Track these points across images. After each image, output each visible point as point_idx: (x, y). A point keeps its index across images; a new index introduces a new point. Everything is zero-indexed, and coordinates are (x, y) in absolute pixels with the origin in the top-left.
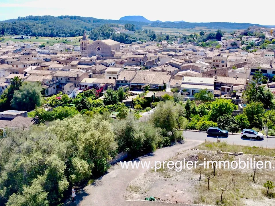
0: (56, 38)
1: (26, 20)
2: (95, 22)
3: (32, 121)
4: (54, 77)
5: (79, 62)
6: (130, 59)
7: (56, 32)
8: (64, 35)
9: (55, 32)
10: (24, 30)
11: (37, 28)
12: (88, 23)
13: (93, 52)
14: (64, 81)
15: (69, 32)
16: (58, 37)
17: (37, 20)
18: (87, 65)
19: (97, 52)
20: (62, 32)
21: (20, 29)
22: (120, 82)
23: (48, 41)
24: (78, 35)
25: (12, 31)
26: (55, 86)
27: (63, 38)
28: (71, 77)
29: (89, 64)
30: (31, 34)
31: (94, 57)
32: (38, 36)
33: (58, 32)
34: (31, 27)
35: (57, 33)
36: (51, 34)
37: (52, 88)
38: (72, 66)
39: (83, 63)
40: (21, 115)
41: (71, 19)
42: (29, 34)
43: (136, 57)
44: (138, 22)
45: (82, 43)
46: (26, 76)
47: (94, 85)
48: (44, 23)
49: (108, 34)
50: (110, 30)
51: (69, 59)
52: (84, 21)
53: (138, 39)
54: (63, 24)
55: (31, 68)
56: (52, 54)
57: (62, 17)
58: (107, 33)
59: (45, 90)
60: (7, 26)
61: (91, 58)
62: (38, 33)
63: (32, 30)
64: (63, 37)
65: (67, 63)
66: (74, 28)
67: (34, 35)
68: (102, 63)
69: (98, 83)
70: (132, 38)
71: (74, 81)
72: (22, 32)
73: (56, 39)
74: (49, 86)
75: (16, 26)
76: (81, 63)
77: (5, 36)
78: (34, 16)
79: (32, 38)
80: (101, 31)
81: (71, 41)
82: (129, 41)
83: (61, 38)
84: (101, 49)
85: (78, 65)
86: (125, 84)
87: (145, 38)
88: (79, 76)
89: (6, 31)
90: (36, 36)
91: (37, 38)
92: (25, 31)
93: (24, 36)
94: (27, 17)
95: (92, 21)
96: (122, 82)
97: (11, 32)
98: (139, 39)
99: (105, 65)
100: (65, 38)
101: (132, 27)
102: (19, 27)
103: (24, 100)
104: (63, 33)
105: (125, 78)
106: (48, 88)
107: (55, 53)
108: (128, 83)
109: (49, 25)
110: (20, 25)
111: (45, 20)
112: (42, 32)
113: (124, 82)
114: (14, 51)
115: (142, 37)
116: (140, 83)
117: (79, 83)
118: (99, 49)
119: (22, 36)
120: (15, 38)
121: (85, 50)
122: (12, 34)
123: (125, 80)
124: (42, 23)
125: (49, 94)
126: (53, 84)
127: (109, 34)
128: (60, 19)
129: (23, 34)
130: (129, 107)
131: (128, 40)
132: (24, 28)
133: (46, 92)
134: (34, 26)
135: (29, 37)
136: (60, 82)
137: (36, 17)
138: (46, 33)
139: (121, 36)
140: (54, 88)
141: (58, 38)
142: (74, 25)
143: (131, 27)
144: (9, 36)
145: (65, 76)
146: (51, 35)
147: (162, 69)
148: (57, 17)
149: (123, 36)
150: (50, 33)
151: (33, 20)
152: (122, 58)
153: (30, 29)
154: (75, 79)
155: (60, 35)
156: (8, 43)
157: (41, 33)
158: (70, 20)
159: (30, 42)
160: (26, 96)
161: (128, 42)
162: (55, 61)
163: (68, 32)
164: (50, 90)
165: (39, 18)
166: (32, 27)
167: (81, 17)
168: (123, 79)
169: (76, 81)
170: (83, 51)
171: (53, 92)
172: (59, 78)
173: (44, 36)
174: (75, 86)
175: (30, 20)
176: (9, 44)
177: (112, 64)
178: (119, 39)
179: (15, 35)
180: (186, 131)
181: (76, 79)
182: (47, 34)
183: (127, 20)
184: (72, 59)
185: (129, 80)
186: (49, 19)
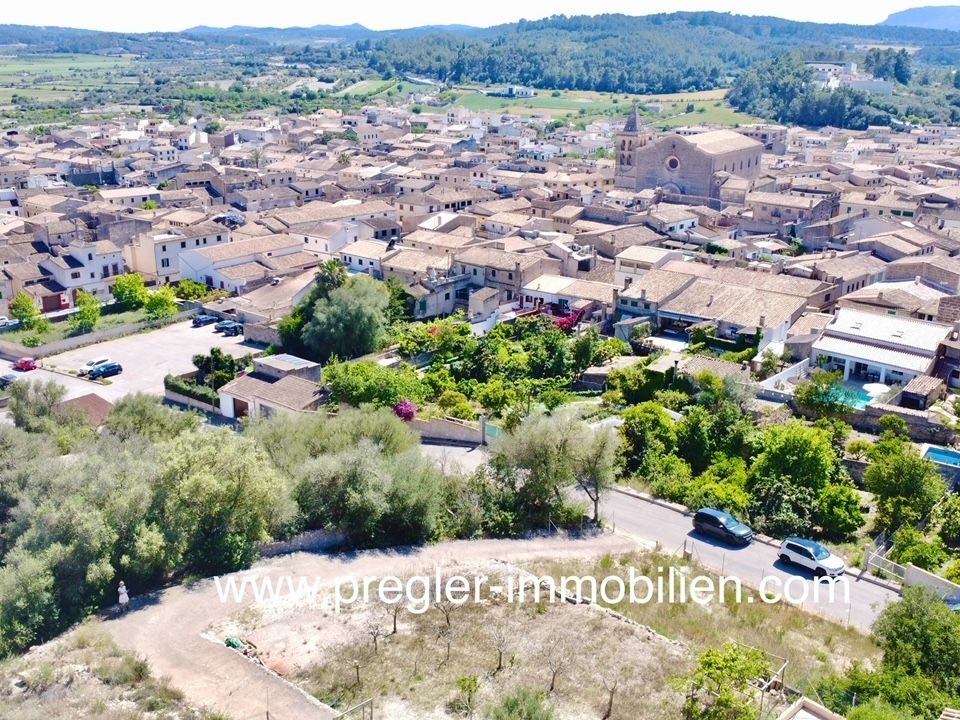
0: (615, 96)
1: (542, 28)
2: (778, 36)
3: (315, 393)
4: (455, 262)
5: (584, 211)
6: (764, 209)
7: (619, 74)
8: (644, 86)
9: (615, 77)
10: (519, 68)
11: (560, 62)
12: (749, 37)
13: (652, 172)
14: (479, 279)
15: (664, 75)
16: (623, 92)
17: (577, 28)
18: (607, 221)
19: (667, 174)
20: (638, 75)
21: (510, 62)
22: (629, 303)
23: (585, 108)
24: (691, 88)
25: (484, 70)
26: (451, 291)
27: (639, 97)
28: (499, 270)
29: (614, 219)
30: (539, 80)
31: (648, 194)
32: (561, 87)
33: (626, 76)
34: (542, 59)
35: (622, 79)
36: (601, 83)
37: (442, 295)
38: (558, 220)
39: (595, 215)
40: (300, 372)
41: (691, 23)
42: (534, 82)
43: (788, 204)
44: (952, 33)
45: (621, 143)
46: (392, 252)
47: (560, 301)
48: (595, 39)
49: (787, 90)
50: (802, 72)
51: (558, 196)
52: (737, 32)
53: (902, 111)
54: (654, 45)
55: (440, 218)
56: (531, 171)
57: (662, 18)
58: (786, 85)
59: (415, 301)
60: (474, 54)
61: (637, 195)
62: (563, 79)
63: (546, 67)
64: (641, 92)
65: (547, 211)
66: (690, 58)
67: (548, 84)
68: (649, 220)
69: (572, 297)
70: (878, 107)
71: (508, 281)
72: (515, 76)
73: (615, 102)
74: (432, 291)
75: (498, 53)
76: (590, 215)
77: (463, 87)
78: (568, 17)
79: (538, 96)
80: (769, 75)
81: (657, 109)
82: (864, 118)
83: (632, 97)
84: (679, 166)
85: (579, 221)
86: (642, 313)
87: (932, 108)
88: (522, 268)
89: (467, 68)
90: (554, 89)
91: (554, 95)
92: (522, 72)
93: (516, 88)
94: (545, 20)
95: (766, 31)
96: (634, 303)
97: (482, 74)
98: (904, 113)
99: (655, 230)
100: (643, 98)
101: (899, 61)
102: (506, 59)
103: (332, 330)
104: (640, 81)
105: (644, 292)
106: (426, 296)
107: (540, 169)
108: (652, 309)
109: (607, 48)
110: (511, 50)
111: (603, 29)
112: (575, 75)
113: (641, 304)
114: (453, 145)
115: (920, 105)
116: (689, 314)
117: (520, 288)
118: (673, 164)
119: (511, 87)
120: (489, 94)
121: (630, 167)
122: (482, 79)
123: (642, 299)
124: (587, 40)
125: (429, 313)
126: (444, 286)
127: (792, 90)
128: (653, 26)
129: (516, 79)
130: (596, 392)
131: (859, 114)
132: (523, 60)
133: (418, 307)
134: (554, 53)
135: (532, 91)
136: (470, 281)
137: (574, 18)
138: (586, 78)
139: (834, 99)
140: (447, 297)
141: (620, 97)
142: (692, 49)
143: (893, 61)
144: (474, 87)
145: (485, 264)
146: (603, 87)
147: (814, 268)
148: (641, 19)
149: (841, 101)
150: (599, 80)
151: (563, 28)
152: (747, 199)
153: (539, 64)
154: (510, 277)
155: (630, 85)
156: (453, 115)
157: (571, 78)
158: (686, 28)
159: (531, 107)
160: (339, 319)
161: (859, 122)
162: (522, 199)
163: (659, 76)
164: (431, 301)
165: (582, 23)
166: (545, 58)
167: (733, 14)
168: (638, 296)
169: (512, 282)
170: (621, 170)
171: (442, 306)
172: (468, 268)
173: (579, 89)
174: (509, 297)
175: (555, 30)
176: (455, 119)
177: (682, 227)
178: (825, 110)
179: (493, 83)
180: (652, 503)
181: (514, 275)
182: (589, 81)
183: (908, 25)
184: (567, 196)
185: (656, 301)
186: (616, 26)
